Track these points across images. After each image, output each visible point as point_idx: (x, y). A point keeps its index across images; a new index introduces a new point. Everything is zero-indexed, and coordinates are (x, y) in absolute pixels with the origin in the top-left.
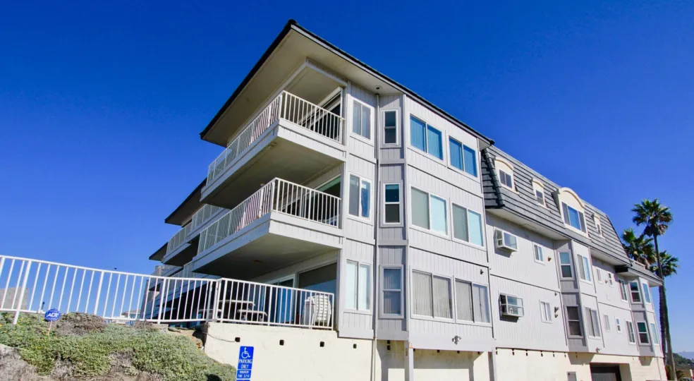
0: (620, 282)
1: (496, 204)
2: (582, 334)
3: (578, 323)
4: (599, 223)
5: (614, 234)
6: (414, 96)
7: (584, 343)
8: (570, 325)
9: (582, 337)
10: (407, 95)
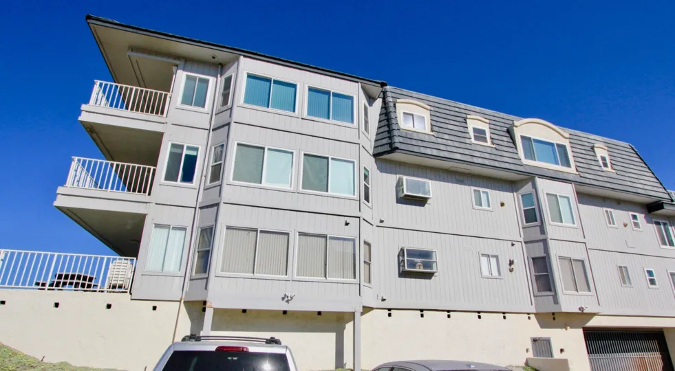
0: (658, 224)
1: (389, 149)
2: (553, 289)
3: (547, 275)
4: (605, 154)
5: (644, 165)
6: (252, 54)
7: (556, 302)
8: (537, 280)
9: (552, 293)
10: (244, 56)
